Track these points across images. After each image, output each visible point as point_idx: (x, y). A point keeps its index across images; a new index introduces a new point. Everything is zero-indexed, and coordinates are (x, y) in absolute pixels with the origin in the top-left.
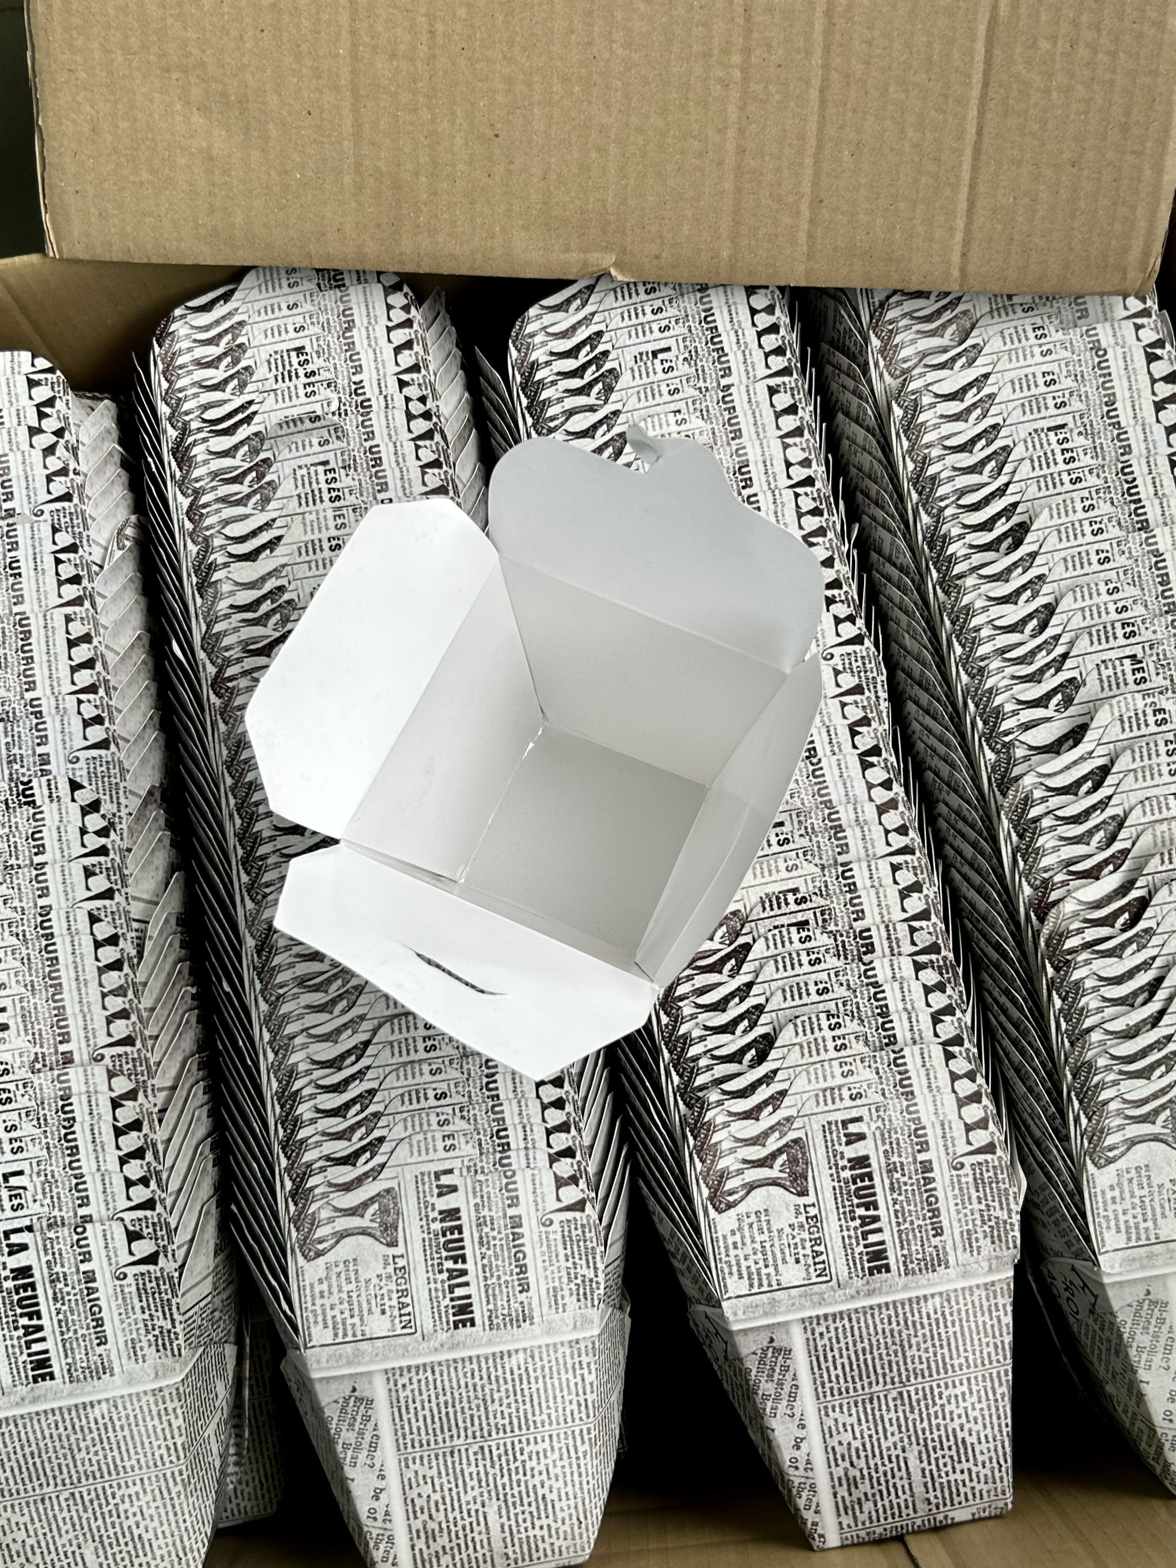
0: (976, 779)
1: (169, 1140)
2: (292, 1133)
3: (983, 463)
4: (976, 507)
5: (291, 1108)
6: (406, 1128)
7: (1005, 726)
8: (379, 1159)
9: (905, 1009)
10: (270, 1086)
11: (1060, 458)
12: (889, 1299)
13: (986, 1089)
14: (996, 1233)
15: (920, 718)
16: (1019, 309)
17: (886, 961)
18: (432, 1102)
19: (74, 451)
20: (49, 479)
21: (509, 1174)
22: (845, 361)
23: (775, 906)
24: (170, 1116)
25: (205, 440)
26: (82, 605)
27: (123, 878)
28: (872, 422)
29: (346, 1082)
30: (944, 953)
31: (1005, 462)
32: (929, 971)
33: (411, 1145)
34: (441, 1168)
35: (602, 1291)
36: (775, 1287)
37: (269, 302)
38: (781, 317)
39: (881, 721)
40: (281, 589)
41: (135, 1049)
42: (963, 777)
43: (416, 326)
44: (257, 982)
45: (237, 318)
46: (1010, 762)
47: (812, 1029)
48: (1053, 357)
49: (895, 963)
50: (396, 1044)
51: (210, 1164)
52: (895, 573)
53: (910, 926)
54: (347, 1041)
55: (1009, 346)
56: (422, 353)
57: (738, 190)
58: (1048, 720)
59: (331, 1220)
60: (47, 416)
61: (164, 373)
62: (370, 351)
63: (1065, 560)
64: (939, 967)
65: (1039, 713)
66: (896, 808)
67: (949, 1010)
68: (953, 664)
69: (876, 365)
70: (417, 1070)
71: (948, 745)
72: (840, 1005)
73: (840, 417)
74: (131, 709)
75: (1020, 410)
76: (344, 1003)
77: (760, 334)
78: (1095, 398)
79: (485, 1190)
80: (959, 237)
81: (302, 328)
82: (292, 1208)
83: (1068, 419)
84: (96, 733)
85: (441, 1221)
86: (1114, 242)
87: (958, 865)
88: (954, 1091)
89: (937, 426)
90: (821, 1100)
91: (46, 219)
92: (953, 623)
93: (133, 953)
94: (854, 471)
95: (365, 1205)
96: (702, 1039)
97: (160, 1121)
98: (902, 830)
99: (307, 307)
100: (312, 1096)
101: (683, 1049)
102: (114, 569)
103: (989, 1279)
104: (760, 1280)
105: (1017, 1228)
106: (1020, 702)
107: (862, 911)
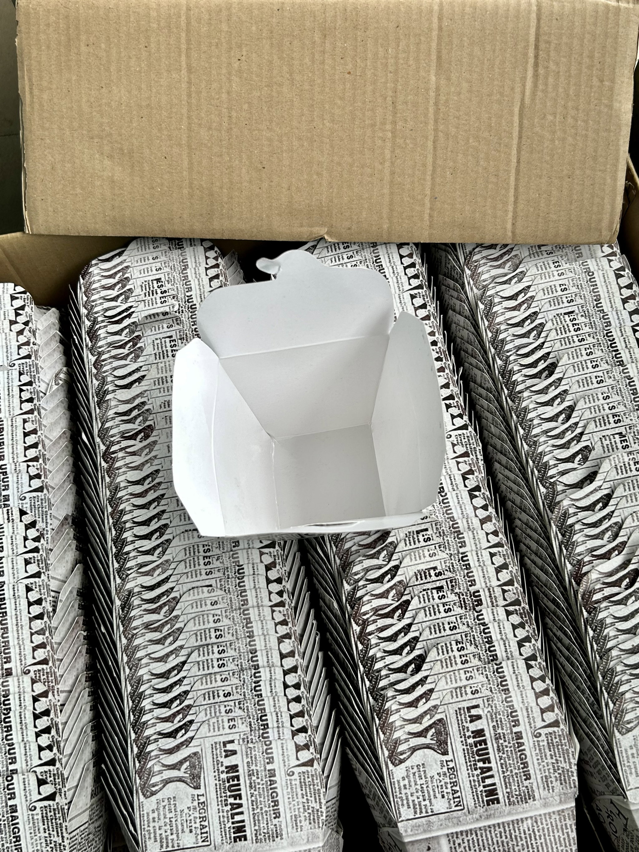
0: (536, 504)
1: (66, 723)
2: (138, 718)
3: (529, 332)
4: (527, 355)
5: (138, 703)
6: (206, 715)
7: (551, 473)
8: (190, 734)
9: (502, 639)
10: (127, 689)
11: (572, 329)
12: (500, 821)
13: (552, 687)
14: (562, 778)
15: (502, 471)
16: (545, 253)
17: (489, 610)
18: (222, 698)
19: (34, 333)
20: (19, 347)
21: (268, 743)
22: (452, 282)
23: (424, 578)
24: (68, 708)
25: (105, 326)
26: (33, 413)
27: (47, 565)
28: (468, 313)
29: (172, 686)
30: (523, 605)
31: (542, 331)
32: (515, 615)
33: (209, 725)
34: (227, 740)
35: (324, 818)
36: (431, 814)
37: (142, 256)
38: (416, 259)
39: (480, 472)
40: (144, 403)
41: (48, 667)
42: (529, 503)
43: (221, 267)
44: (121, 626)
45: (125, 264)
46: (555, 493)
47: (447, 651)
48: (565, 276)
49: (495, 611)
50: (201, 663)
51: (91, 739)
52: (484, 392)
53: (502, 589)
54: (173, 662)
55: (540, 271)
56: (224, 281)
57: (392, 193)
58: (574, 469)
59: (160, 772)
60: (21, 315)
61: (85, 293)
62: (196, 280)
63: (578, 381)
64: (521, 614)
65: (569, 465)
66: (491, 521)
67: (527, 639)
68: (519, 440)
69: (469, 283)
70: (213, 679)
71: (519, 485)
72: (464, 637)
73: (450, 312)
74: (57, 471)
75: (548, 304)
76: (171, 638)
77: (405, 268)
78: (589, 297)
79: (253, 753)
80: (510, 215)
81: (160, 269)
82: (137, 765)
83: (575, 308)
84: (36, 483)
85: (227, 773)
86: (594, 217)
87: (529, 555)
88: (533, 688)
89: (503, 314)
90: (454, 694)
91: (26, 214)
92: (518, 417)
93: (50, 609)
94: (459, 340)
95: (181, 763)
96: (383, 658)
97: (61, 711)
98: (495, 533)
99: (163, 258)
100: (151, 695)
101: (371, 665)
102: (53, 395)
103: (560, 808)
104: (421, 809)
105: (575, 774)
106: (558, 460)
107: (474, 580)
